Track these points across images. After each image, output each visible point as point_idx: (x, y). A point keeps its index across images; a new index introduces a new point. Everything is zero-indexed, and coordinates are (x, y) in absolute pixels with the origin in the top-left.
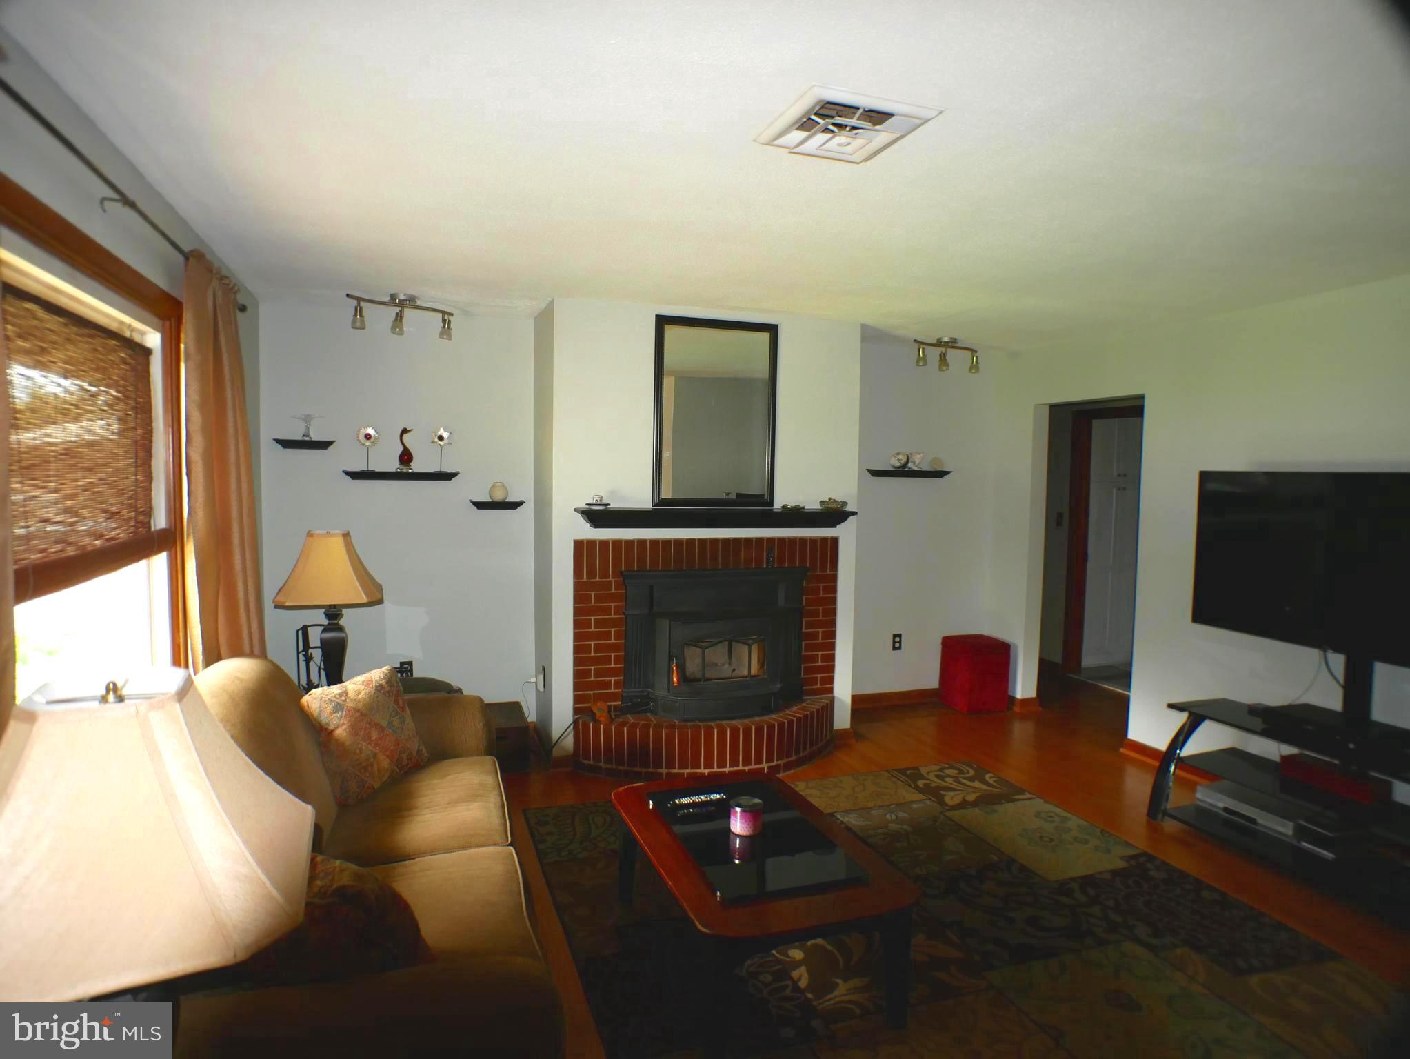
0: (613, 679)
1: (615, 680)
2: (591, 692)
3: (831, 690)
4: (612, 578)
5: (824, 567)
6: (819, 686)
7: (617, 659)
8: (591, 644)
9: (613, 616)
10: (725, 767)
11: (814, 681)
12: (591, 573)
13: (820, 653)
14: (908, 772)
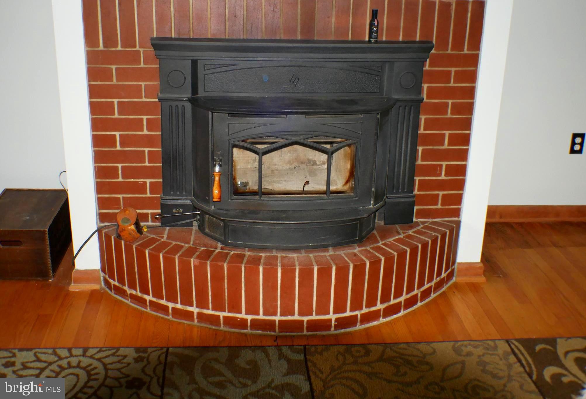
0: (148, 181)
1: (151, 183)
2: (120, 196)
3: (457, 213)
4: (140, 47)
5: (458, 44)
6: (439, 206)
7: (152, 157)
8: (115, 136)
9: (144, 99)
10: (275, 314)
11: (434, 200)
12: (109, 41)
13: (444, 164)
14: (538, 348)
